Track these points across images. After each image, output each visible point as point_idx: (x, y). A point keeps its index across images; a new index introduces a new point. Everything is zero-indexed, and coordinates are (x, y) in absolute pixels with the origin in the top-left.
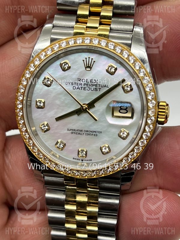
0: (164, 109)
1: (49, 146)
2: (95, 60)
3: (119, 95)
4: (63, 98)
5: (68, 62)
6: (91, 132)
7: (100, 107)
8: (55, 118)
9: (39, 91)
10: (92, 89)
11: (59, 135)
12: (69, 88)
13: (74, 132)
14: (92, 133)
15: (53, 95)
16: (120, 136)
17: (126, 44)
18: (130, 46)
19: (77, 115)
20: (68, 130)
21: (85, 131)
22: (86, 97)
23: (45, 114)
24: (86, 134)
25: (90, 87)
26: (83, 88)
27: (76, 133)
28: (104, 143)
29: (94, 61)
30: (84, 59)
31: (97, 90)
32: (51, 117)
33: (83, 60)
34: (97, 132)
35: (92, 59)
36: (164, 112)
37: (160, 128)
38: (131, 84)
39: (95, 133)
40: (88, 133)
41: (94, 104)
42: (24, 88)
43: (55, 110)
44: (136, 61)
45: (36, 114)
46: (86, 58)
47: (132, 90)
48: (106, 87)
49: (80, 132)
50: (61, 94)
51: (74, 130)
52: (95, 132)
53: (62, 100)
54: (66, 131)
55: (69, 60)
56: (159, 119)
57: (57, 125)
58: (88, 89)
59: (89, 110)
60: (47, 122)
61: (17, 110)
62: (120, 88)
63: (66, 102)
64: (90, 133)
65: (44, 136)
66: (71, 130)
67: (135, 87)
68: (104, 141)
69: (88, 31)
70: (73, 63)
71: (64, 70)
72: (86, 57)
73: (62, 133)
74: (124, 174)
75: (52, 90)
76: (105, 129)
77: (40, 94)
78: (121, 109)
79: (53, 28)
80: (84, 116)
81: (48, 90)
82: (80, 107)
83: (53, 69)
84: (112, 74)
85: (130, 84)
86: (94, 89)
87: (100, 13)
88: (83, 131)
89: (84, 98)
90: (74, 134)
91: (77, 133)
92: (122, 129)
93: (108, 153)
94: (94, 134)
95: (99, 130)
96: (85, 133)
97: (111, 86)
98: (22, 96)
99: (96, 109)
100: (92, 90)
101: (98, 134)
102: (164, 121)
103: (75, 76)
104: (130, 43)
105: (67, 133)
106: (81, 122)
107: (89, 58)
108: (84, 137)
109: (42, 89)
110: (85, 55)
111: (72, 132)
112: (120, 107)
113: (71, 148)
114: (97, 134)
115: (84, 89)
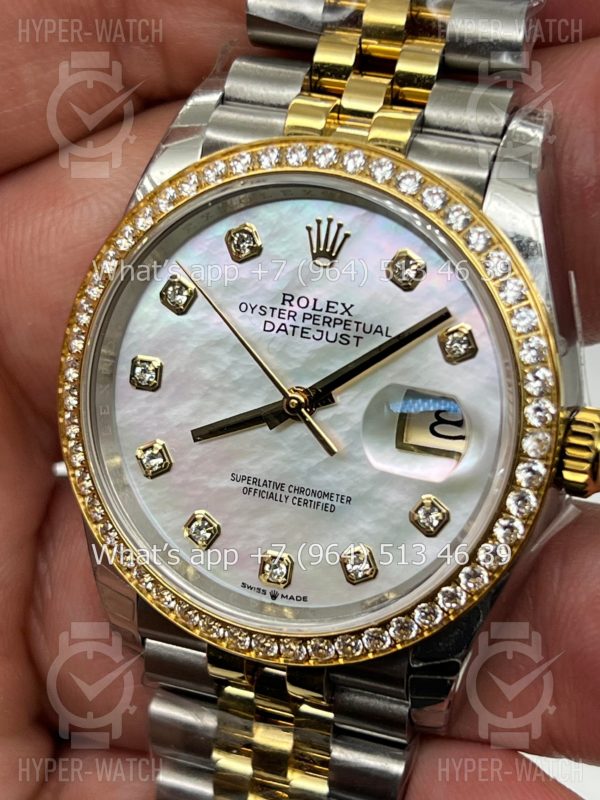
0: (589, 437)
1: (165, 529)
2: (348, 232)
3: (425, 366)
4: (227, 360)
5: (252, 227)
6: (314, 493)
7: (351, 402)
8: (192, 431)
9: (148, 325)
11: (199, 492)
12: (251, 325)
13: (254, 487)
15: (192, 345)
16: (416, 523)
17: (468, 182)
18: (482, 188)
19: (267, 428)
20: (234, 478)
21: (292, 489)
22: (306, 363)
23: (161, 410)
24: (296, 501)
25: (326, 328)
26: (298, 331)
27: (261, 493)
28: (357, 541)
29: (347, 236)
30: (310, 225)
31: (348, 342)
32: (180, 425)
33: (309, 229)
34: (335, 498)
35: (340, 226)
36: (586, 448)
37: (572, 507)
38: (470, 332)
39: (329, 502)
40: (304, 497)
41: (333, 392)
42: (91, 311)
43: (195, 402)
44: (494, 244)
45: (131, 408)
46: (319, 222)
47: (472, 352)
48: (381, 332)
49: (275, 491)
50: (219, 343)
51: (256, 481)
52: (329, 496)
53: (223, 368)
54: (226, 483)
55: (262, 221)
56: (567, 475)
57: (196, 457)
58: (318, 335)
59: (311, 413)
60: (162, 442)
61: (62, 386)
62: (430, 343)
63: (237, 375)
64: (309, 498)
65: (151, 490)
66: (243, 478)
67: (485, 342)
68: (355, 534)
69: (341, 122)
70: (272, 236)
71: (238, 259)
72: (319, 218)
73: (212, 485)
74: (421, 665)
75: (190, 326)
76: (365, 490)
77: (151, 336)
78: (441, 421)
79: (221, 106)
80: (298, 431)
81: (179, 323)
82: (280, 397)
83: (201, 252)
84: (408, 287)
85: (466, 332)
86: (339, 339)
87: (394, 62)
88: (286, 489)
89: (298, 366)
90: (252, 493)
91: (264, 495)
92: (424, 497)
93: (366, 579)
94: (323, 502)
95: (343, 491)
96: (292, 495)
97: (394, 333)
98: (83, 337)
99: (339, 413)
100: (329, 338)
101: (337, 504)
102: (585, 484)
103: (276, 286)
104: (480, 179)
105: (227, 490)
107: (330, 221)
108: (285, 512)
109: (156, 321)
110: (315, 210)
111: (248, 486)
112: (438, 413)
113: (238, 545)
114: (334, 503)
115: (302, 332)
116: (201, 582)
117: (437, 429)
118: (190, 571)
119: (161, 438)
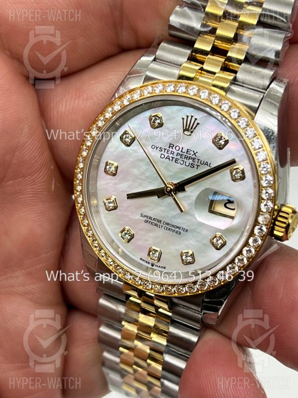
0: (286, 218)
1: (112, 232)
2: (199, 122)
4: (144, 167)
5: (160, 115)
6: (173, 226)
7: (192, 191)
8: (127, 195)
9: (114, 149)
10: (187, 164)
11: (127, 219)
12: (155, 154)
13: (150, 220)
14: (174, 229)
15: (131, 159)
16: (213, 244)
17: (250, 107)
18: (255, 110)
19: (157, 197)
20: (142, 215)
21: (164, 223)
22: (175, 173)
23: (116, 184)
24: (165, 228)
25: (185, 160)
26: (174, 160)
27: (152, 224)
28: (188, 248)
29: (198, 124)
30: (184, 117)
31: (194, 167)
32: (122, 191)
33: (183, 119)
34: (181, 229)
35: (196, 119)
36: (285, 223)
37: (276, 245)
38: (243, 169)
39: (179, 230)
40: (169, 227)
41: (185, 187)
42: (91, 141)
43: (130, 183)
44: (256, 136)
45: (104, 183)
46: (187, 117)
47: (243, 178)
48: (207, 165)
49: (157, 223)
50: (142, 160)
51: (150, 218)
52: (179, 228)
53: (142, 171)
54: (138, 217)
55: (164, 113)
56: (275, 232)
57: (127, 205)
58: (182, 163)
59: (175, 194)
60: (115, 197)
61: (77, 169)
62: (226, 172)
63: (147, 174)
64: (171, 228)
65: (108, 216)
66: (145, 216)
67: (248, 174)
68: (188, 244)
69: (202, 75)
70: (168, 120)
71: (153, 127)
72: (188, 115)
73: (132, 217)
74: (208, 300)
75: (131, 151)
76: (194, 227)
77: (115, 154)
79: (154, 62)
80: (169, 200)
81: (127, 150)
82: (164, 186)
83: (138, 122)
84: (220, 148)
85: (241, 169)
86: (190, 165)
87: (227, 52)
88: (162, 223)
89: (173, 174)
90: (148, 223)
92: (217, 233)
93: (190, 263)
94: (177, 230)
95: (185, 227)
96: (164, 226)
97: (213, 166)
98: (87, 151)
99: (187, 195)
101: (182, 232)
102: (282, 237)
103: (167, 140)
104: (254, 107)
105: (138, 220)
106: (162, 208)
107: (192, 117)
108: (160, 232)
109: (117, 148)
110: (188, 111)
111: (147, 220)
113: (140, 243)
114: (181, 231)
115: (176, 160)
116: (124, 256)
117: (227, 205)
118: (120, 250)
119: (115, 195)
